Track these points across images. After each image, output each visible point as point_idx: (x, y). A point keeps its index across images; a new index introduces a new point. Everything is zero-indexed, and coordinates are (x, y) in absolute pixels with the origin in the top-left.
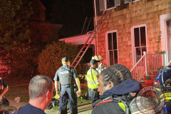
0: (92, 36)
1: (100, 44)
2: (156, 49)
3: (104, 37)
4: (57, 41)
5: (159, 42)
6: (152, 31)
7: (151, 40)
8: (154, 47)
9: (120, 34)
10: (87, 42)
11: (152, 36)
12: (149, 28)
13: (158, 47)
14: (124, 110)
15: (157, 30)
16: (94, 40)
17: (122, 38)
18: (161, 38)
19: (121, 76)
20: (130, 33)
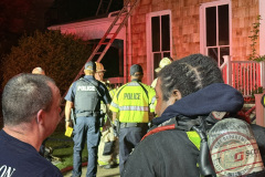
0: (119, 21)
1: (135, 38)
2: (248, 53)
3: (145, 24)
4: (44, 30)
5: (256, 37)
6: (242, 14)
7: (238, 33)
8: (244, 49)
9: (176, 19)
10: (107, 33)
11: (242, 25)
12: (236, 8)
13: (254, 47)
14: (198, 146)
15: (252, 13)
16: (123, 30)
17: (181, 28)
18: (260, 28)
19: (199, 78)
20: (196, 17)
